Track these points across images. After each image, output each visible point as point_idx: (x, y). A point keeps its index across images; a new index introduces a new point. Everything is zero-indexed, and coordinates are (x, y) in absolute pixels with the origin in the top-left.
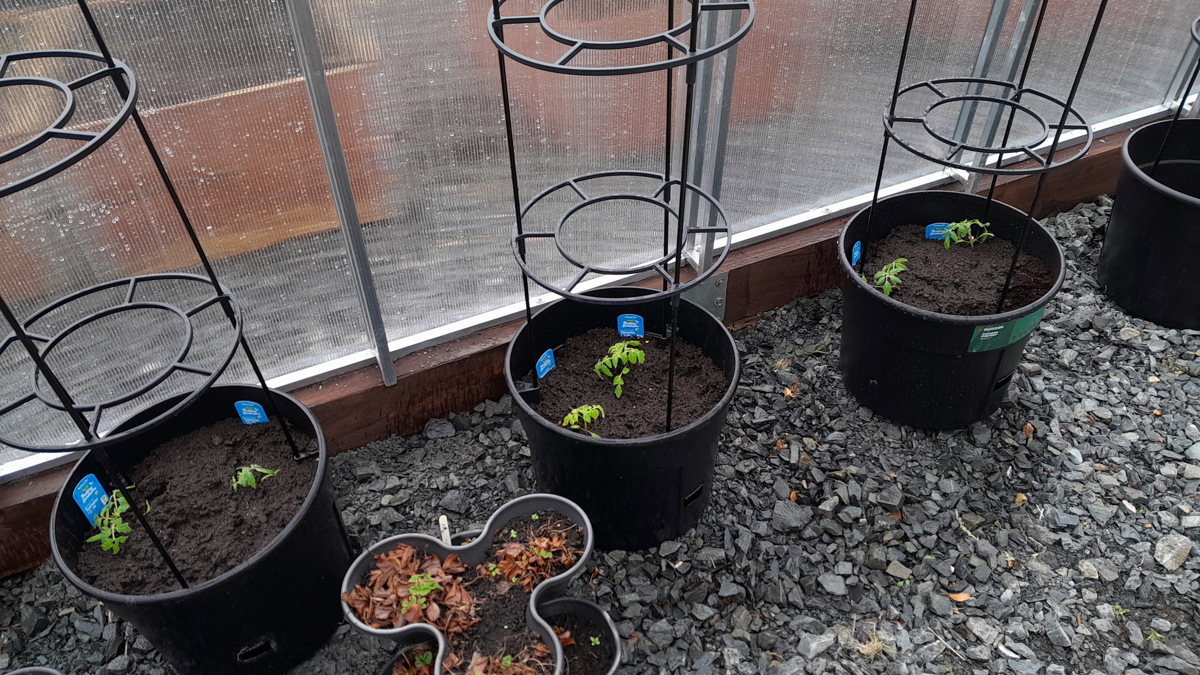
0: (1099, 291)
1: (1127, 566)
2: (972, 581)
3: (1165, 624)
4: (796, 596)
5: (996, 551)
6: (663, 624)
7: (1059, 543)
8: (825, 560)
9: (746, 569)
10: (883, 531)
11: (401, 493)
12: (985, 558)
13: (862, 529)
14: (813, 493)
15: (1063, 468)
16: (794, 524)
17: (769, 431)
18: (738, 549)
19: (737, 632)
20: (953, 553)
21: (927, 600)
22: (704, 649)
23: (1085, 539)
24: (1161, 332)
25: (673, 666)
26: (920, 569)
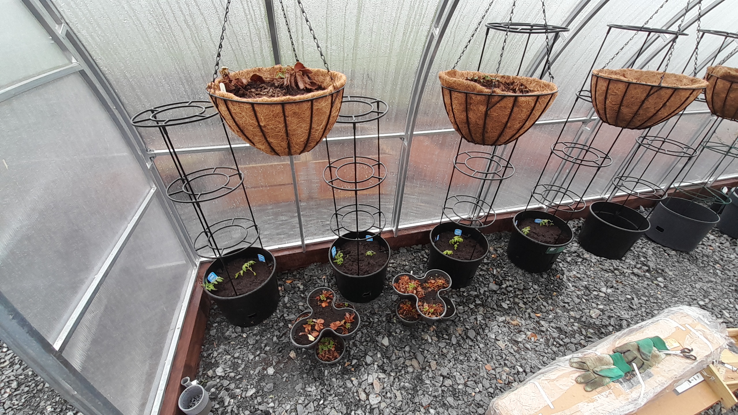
0: (578, 243)
1: (583, 315)
2: (541, 312)
3: (592, 331)
4: (495, 307)
5: (547, 305)
6: (461, 307)
7: (564, 306)
8: (503, 299)
9: (482, 298)
10: (518, 295)
11: (395, 264)
12: (545, 307)
13: (512, 293)
14: (499, 282)
15: (566, 287)
16: (495, 289)
17: (488, 265)
18: (480, 293)
19: (480, 313)
20: (536, 304)
21: (529, 314)
22: (472, 315)
23: (572, 307)
24: (595, 257)
25: (464, 317)
26: (528, 306)
